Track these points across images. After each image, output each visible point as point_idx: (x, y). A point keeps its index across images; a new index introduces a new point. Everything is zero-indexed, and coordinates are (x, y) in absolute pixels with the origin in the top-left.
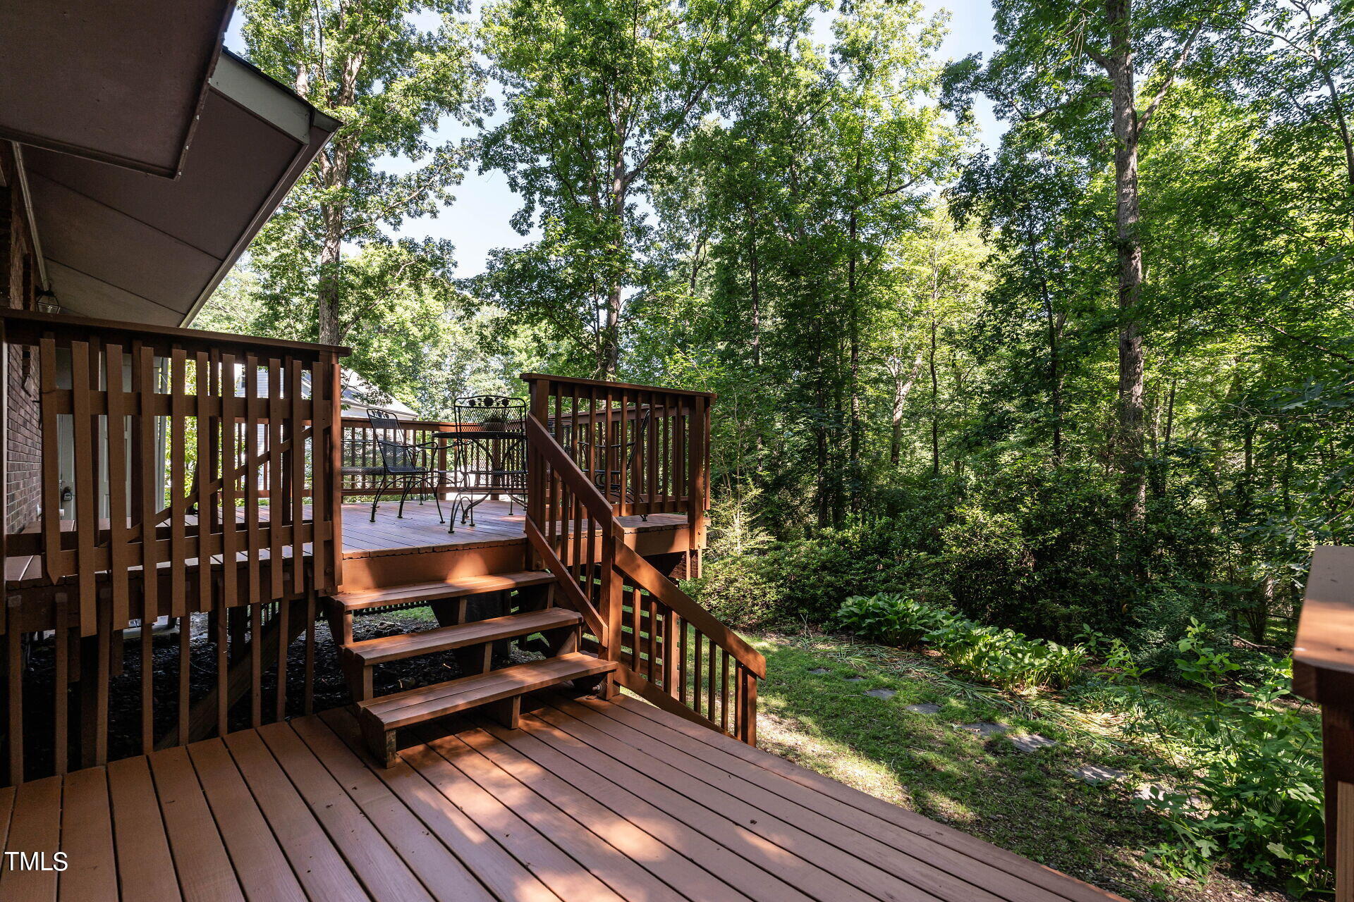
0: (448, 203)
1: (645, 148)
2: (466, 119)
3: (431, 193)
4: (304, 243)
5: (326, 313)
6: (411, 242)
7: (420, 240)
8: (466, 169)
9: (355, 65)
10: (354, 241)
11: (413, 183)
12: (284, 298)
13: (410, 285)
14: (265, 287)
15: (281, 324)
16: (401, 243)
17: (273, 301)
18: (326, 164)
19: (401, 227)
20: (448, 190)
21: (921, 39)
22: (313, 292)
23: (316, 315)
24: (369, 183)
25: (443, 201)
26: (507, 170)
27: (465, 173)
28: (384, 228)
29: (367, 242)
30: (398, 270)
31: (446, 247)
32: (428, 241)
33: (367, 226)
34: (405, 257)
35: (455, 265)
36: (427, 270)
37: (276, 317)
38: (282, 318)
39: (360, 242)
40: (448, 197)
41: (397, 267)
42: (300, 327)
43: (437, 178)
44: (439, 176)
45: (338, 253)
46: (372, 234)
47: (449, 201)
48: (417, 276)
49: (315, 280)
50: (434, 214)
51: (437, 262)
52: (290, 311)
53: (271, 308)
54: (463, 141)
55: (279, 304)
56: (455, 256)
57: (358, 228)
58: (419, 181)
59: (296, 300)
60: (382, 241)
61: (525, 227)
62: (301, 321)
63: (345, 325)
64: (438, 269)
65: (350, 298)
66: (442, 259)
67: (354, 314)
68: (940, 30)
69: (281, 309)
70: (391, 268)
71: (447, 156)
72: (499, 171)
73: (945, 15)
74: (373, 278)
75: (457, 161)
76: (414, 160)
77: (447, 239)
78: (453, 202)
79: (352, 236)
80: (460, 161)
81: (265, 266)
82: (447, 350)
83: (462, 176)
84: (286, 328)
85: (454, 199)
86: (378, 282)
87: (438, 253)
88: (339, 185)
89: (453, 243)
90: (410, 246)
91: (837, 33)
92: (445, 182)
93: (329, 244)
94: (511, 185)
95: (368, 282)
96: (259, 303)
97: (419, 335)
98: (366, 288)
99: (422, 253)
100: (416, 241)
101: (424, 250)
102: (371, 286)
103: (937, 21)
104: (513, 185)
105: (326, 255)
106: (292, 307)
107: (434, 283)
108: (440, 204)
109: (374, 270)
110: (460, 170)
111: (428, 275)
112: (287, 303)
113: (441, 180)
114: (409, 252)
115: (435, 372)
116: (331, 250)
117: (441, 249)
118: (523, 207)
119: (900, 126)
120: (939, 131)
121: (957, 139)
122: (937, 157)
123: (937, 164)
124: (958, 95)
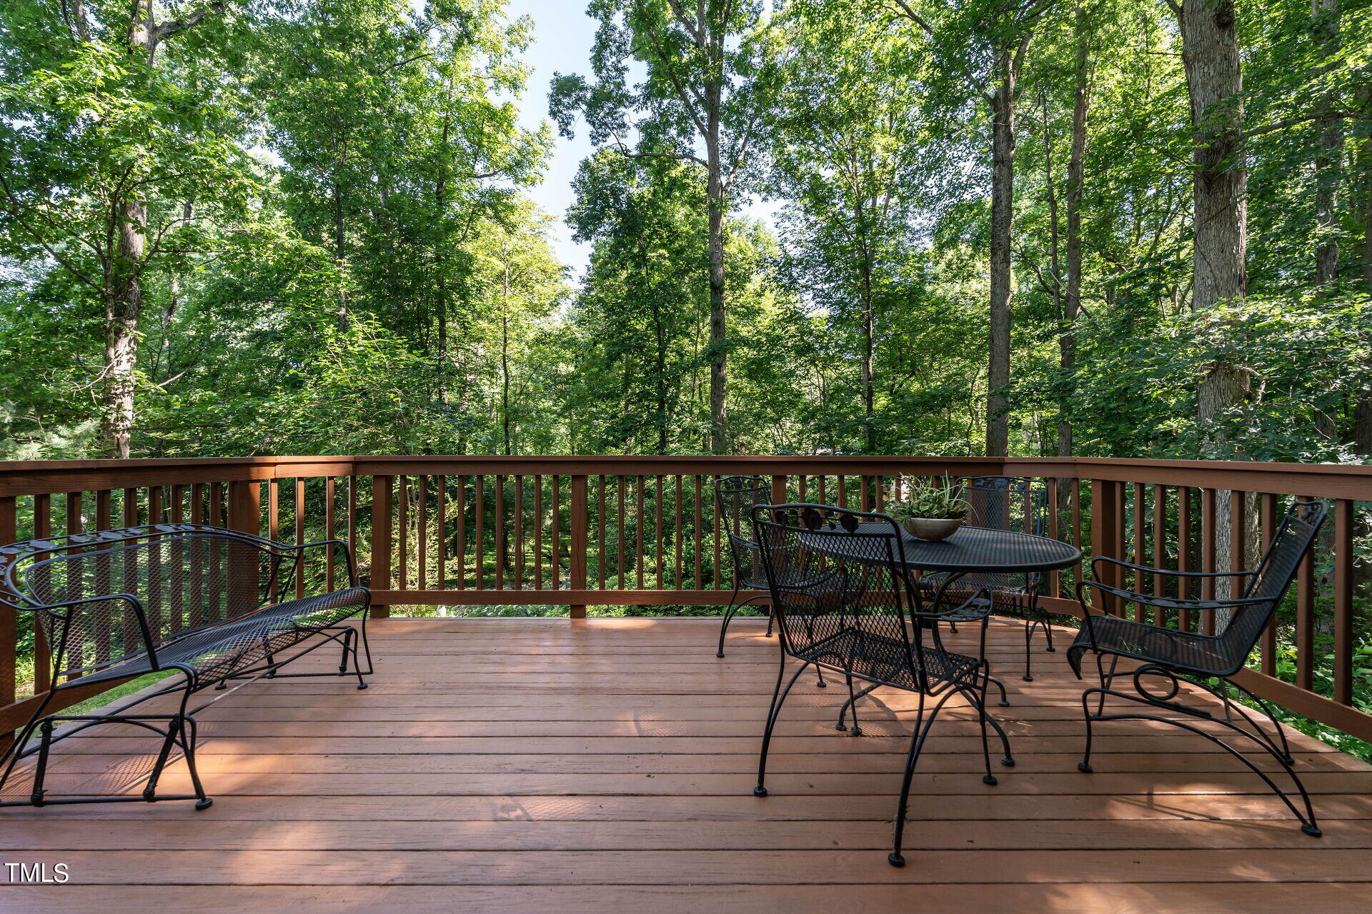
21: (507, 34)
68: (525, 34)
73: (528, 20)
103: (524, 25)
119: (490, 114)
120: (521, 132)
121: (538, 147)
122: (519, 157)
123: (519, 164)
124: (561, 108)
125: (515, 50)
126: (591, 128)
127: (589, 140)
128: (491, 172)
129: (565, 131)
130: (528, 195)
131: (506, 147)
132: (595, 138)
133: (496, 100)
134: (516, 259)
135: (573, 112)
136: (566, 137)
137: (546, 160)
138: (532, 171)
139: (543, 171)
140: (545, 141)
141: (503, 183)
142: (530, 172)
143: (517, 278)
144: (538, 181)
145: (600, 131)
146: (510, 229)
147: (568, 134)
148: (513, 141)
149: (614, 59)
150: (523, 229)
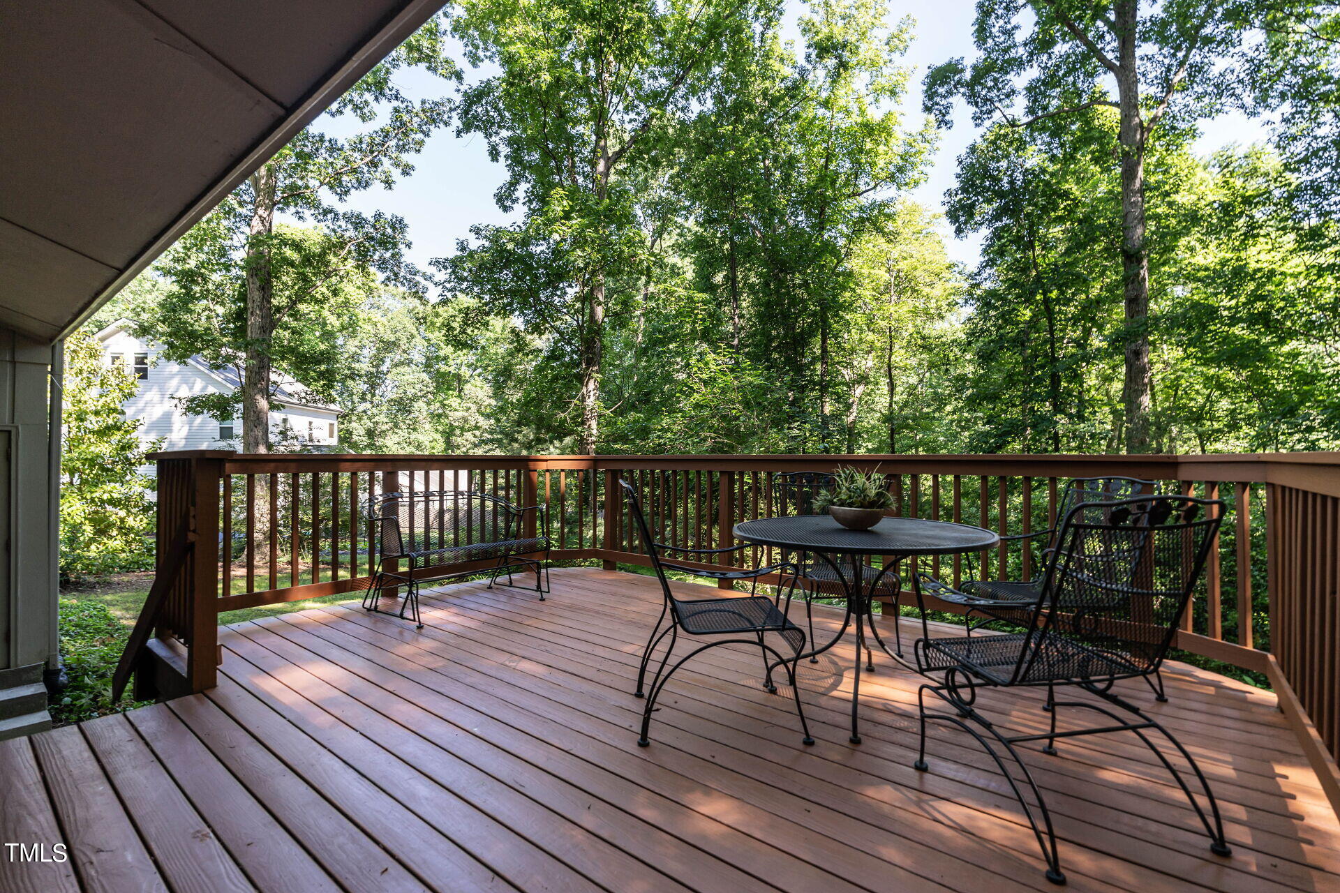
0: (405, 173)
3: (385, 160)
5: (257, 295)
6: (358, 217)
7: (368, 214)
8: (427, 135)
10: (292, 209)
11: (364, 146)
12: (202, 275)
13: (356, 267)
15: (197, 307)
16: (347, 216)
17: (187, 278)
19: (348, 198)
20: (406, 158)
21: (887, 44)
22: (242, 268)
23: (243, 297)
24: (305, 145)
25: (400, 170)
26: (488, 136)
27: (426, 139)
28: (327, 197)
29: (307, 213)
30: (343, 248)
31: (399, 225)
32: (378, 216)
33: (308, 193)
34: (351, 233)
35: (409, 245)
36: (375, 250)
37: (191, 297)
38: (197, 299)
39: (297, 213)
40: (407, 165)
41: (342, 245)
42: (220, 310)
43: (393, 143)
44: (395, 141)
45: (271, 224)
46: (314, 204)
47: (407, 170)
48: (363, 258)
49: (243, 254)
50: (388, 184)
51: (387, 242)
52: (208, 291)
53: (184, 287)
54: (423, 102)
55: (193, 281)
56: (410, 235)
57: (295, 195)
58: (371, 145)
59: (217, 278)
60: (326, 212)
61: (508, 203)
62: (223, 304)
63: (278, 309)
64: (387, 250)
65: (284, 278)
66: (394, 238)
67: (289, 297)
68: (905, 36)
69: (197, 289)
70: (334, 245)
71: (406, 118)
72: (480, 135)
73: (909, 20)
74: (314, 256)
75: (416, 125)
76: (363, 121)
77: (400, 216)
78: (412, 172)
79: (287, 204)
80: (420, 126)
82: (365, 342)
83: (421, 143)
84: (203, 311)
85: (413, 168)
86: (319, 261)
87: (389, 231)
89: (406, 221)
90: (357, 221)
91: (804, 30)
92: (402, 148)
93: (261, 211)
94: (491, 154)
95: (307, 260)
96: (170, 279)
97: (337, 324)
98: (305, 267)
99: (372, 230)
100: (364, 216)
101: (374, 226)
102: (311, 264)
103: (904, 27)
104: (494, 154)
105: (256, 226)
106: (210, 286)
107: (382, 265)
108: (396, 174)
109: (315, 246)
110: (420, 136)
111: (377, 256)
112: (205, 281)
113: (397, 146)
114: (356, 229)
116: (262, 220)
117: (393, 228)
118: (507, 180)
119: (869, 129)
120: (903, 137)
121: (920, 146)
122: (901, 163)
123: (901, 170)
124: (937, 99)
125: (896, 56)
126: (974, 109)
127: (972, 123)
128: (872, 184)
129: (943, 122)
130: (913, 198)
131: (886, 155)
132: (978, 120)
133: (875, 115)
134: (902, 265)
135: (951, 100)
136: (944, 128)
137: (932, 158)
138: (915, 173)
139: (927, 169)
140: (929, 138)
141: (884, 193)
142: (914, 174)
143: (903, 285)
144: (922, 181)
145: (984, 109)
146: (891, 237)
147: (946, 124)
148: (895, 149)
149: (1001, 22)
150: (906, 233)
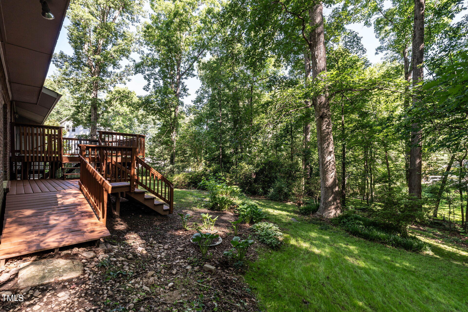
0: (129, 81)
1: (187, 66)
2: (130, 60)
3: (124, 78)
4: (87, 91)
5: (93, 111)
6: (119, 91)
7: (121, 91)
9: (101, 42)
10: (102, 91)
13: (119, 104)
14: (76, 103)
15: (80, 114)
16: (116, 92)
17: (78, 107)
18: (93, 69)
19: (115, 87)
20: (129, 77)
22: (89, 105)
23: (90, 112)
26: (143, 74)
29: (105, 91)
31: (130, 93)
32: (124, 91)
33: (105, 87)
34: (117, 96)
35: (133, 98)
37: (79, 112)
38: (81, 112)
41: (115, 99)
42: (86, 115)
43: (126, 74)
45: (97, 95)
46: (107, 89)
47: (129, 80)
48: (121, 101)
49: (90, 102)
50: (125, 84)
51: (127, 97)
52: (83, 110)
53: (78, 109)
55: (80, 108)
56: (132, 95)
57: (103, 88)
58: (120, 75)
59: (85, 108)
60: (110, 91)
61: (148, 89)
62: (86, 113)
63: (99, 115)
66: (129, 96)
67: (102, 111)
69: (80, 110)
70: (113, 99)
71: (128, 68)
72: (141, 74)
74: (108, 101)
77: (130, 91)
81: (75, 98)
86: (109, 103)
88: (97, 76)
92: (128, 75)
101: (123, 94)
102: (107, 104)
104: (145, 78)
105: (93, 95)
107: (127, 103)
108: (127, 81)
109: (108, 99)
111: (125, 101)
112: (82, 108)
114: (118, 94)
115: (138, 128)
117: (128, 93)
118: (147, 84)
